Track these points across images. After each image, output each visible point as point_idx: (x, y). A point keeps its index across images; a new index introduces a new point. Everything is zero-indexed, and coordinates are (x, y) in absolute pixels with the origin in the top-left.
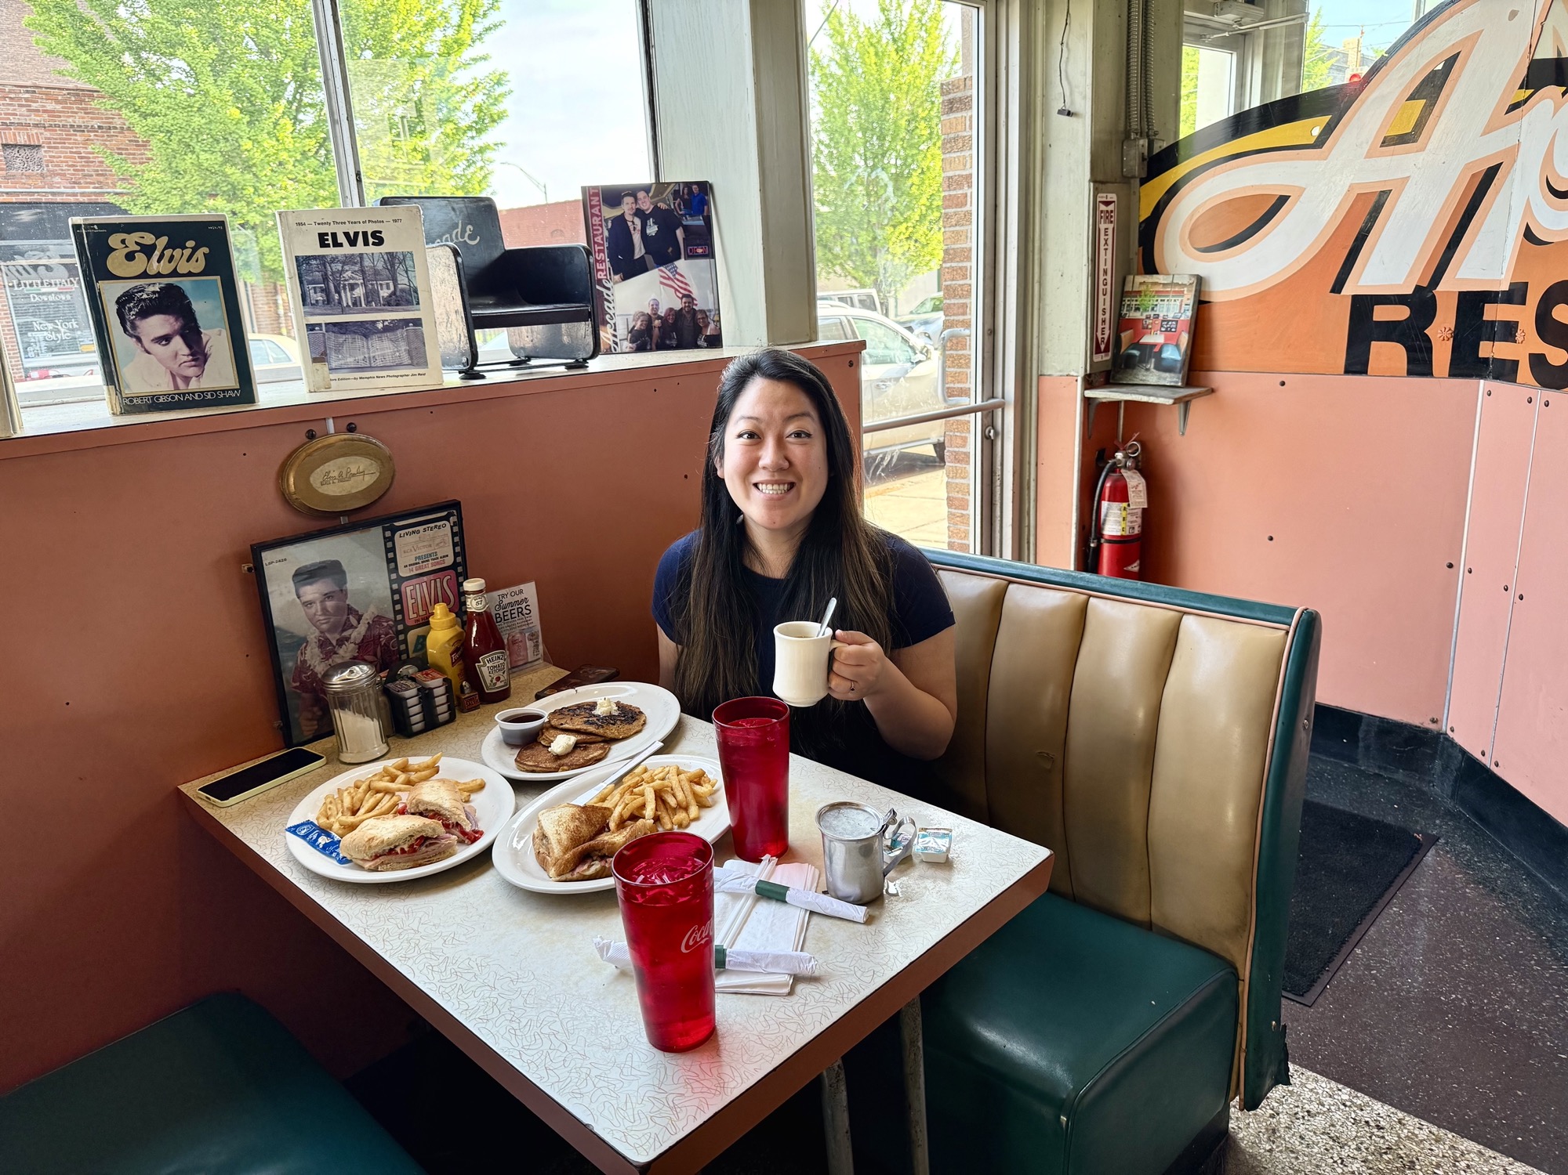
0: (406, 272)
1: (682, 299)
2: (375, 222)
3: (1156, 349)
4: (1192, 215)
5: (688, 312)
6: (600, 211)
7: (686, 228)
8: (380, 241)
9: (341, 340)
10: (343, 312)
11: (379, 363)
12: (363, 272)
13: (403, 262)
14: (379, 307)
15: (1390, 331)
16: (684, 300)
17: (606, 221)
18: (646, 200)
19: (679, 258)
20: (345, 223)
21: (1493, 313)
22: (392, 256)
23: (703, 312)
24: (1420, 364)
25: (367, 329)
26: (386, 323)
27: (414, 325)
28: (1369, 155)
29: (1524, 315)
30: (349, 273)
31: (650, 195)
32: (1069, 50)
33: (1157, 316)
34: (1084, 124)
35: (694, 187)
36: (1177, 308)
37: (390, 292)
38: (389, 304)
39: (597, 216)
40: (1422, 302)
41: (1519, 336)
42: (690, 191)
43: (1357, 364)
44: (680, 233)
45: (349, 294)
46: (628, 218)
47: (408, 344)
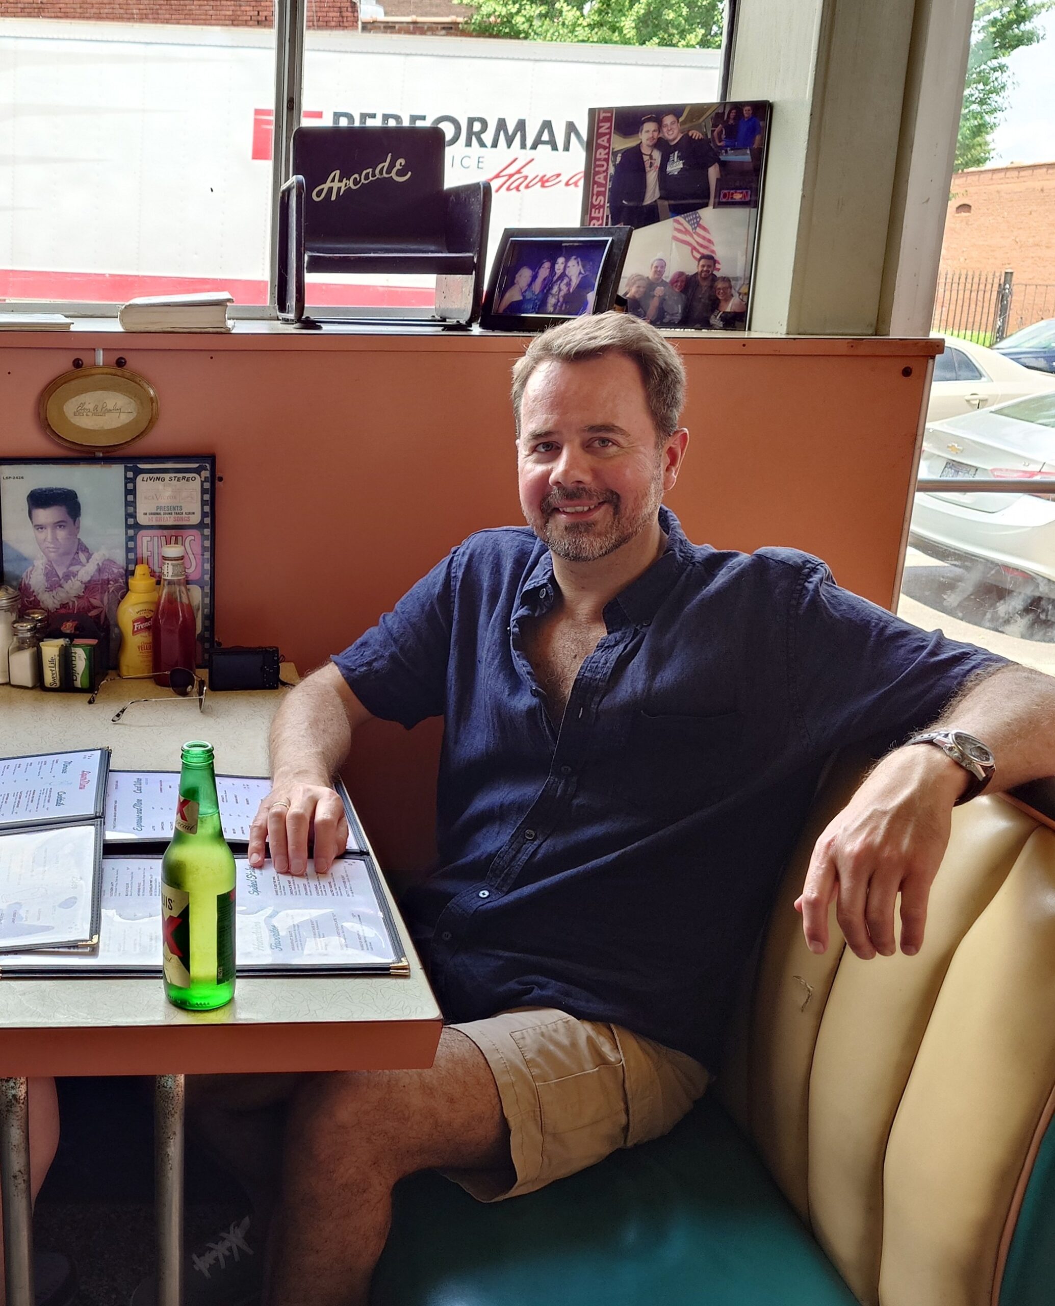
1: (699, 260)
5: (705, 279)
6: (609, 141)
16: (702, 262)
17: (615, 154)
19: (706, 205)
23: (726, 280)
35: (748, 108)
39: (605, 148)
42: (740, 116)
44: (713, 173)
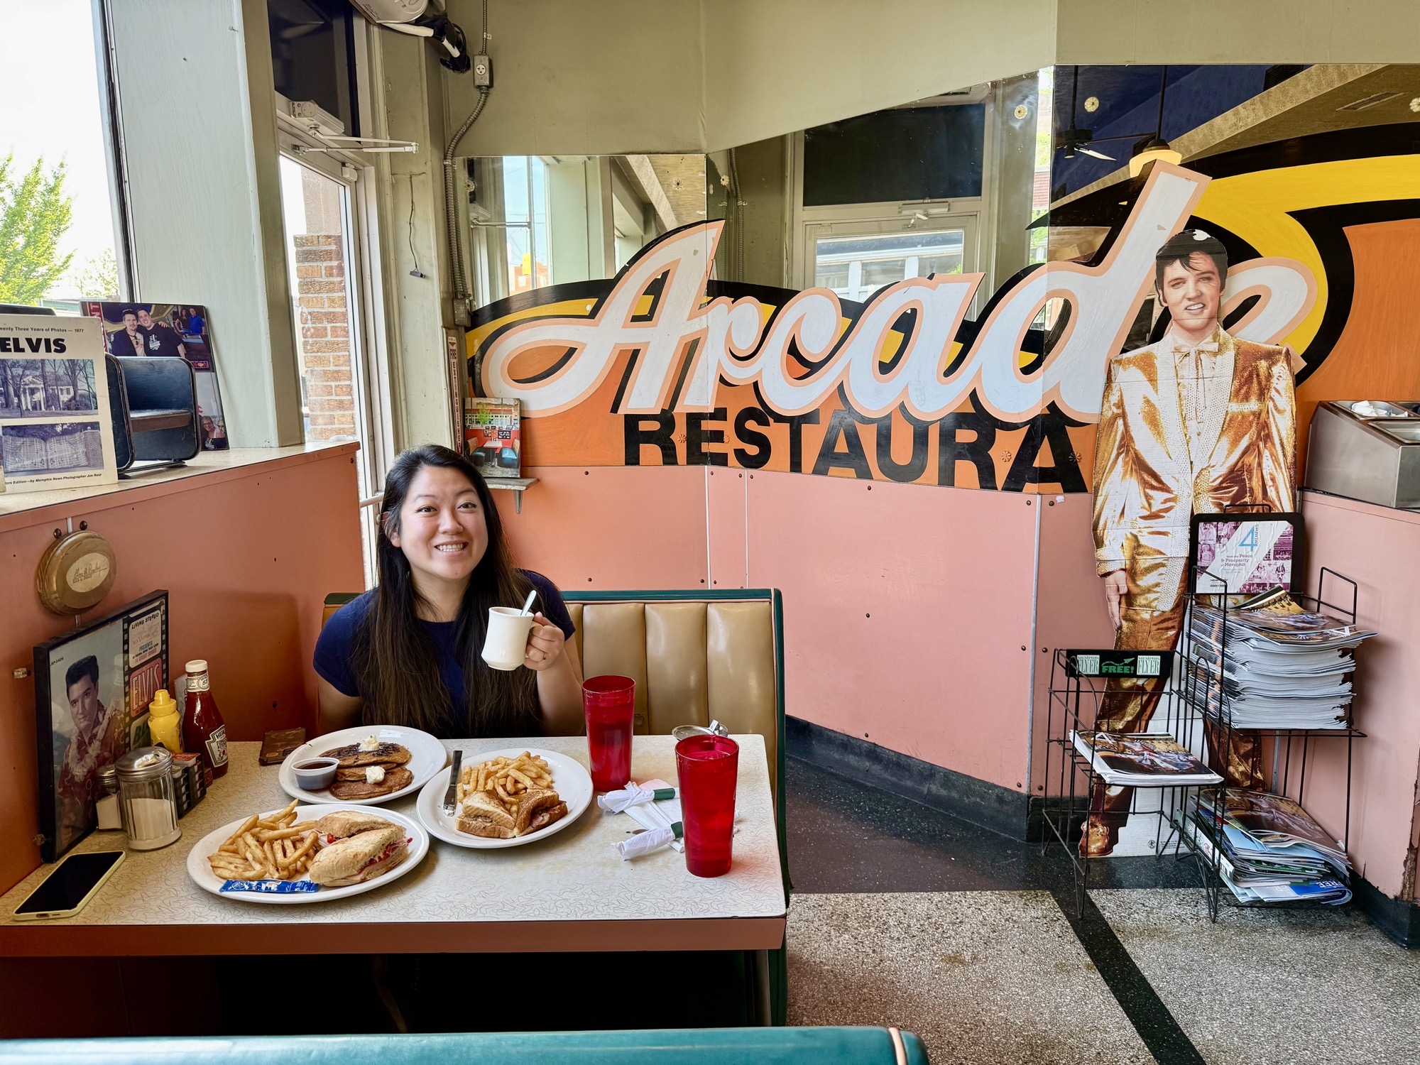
0: (86, 378)
2: (58, 330)
3: (498, 452)
4: (508, 356)
7: (186, 345)
8: (62, 349)
9: (19, 443)
10: (22, 416)
11: (56, 465)
12: (44, 377)
13: (83, 369)
14: (59, 411)
15: (649, 437)
18: (147, 318)
20: (27, 329)
21: (708, 425)
22: (73, 363)
23: (208, 418)
24: (669, 457)
25: (45, 432)
26: (65, 427)
27: (92, 429)
28: (624, 327)
29: (728, 427)
30: (30, 378)
31: (151, 314)
32: (415, 228)
33: (494, 428)
34: (433, 285)
35: (191, 310)
36: (507, 422)
37: (70, 396)
38: (69, 409)
40: (666, 419)
41: (725, 438)
42: (188, 314)
43: (632, 458)
44: (181, 349)
45: (29, 398)
46: (131, 333)
47: (86, 446)
